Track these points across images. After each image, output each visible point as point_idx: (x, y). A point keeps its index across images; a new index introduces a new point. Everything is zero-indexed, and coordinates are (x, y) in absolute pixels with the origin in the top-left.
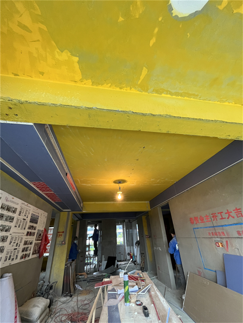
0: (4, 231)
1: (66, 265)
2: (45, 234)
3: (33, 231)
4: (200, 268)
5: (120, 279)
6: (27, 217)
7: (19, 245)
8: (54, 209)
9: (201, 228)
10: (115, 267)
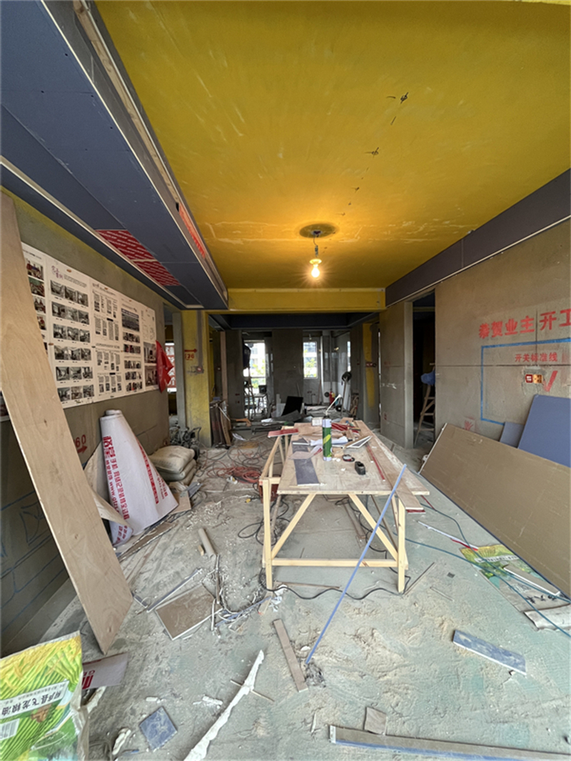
0: (77, 340)
1: (211, 405)
2: (160, 351)
3: (134, 344)
4: (471, 418)
5: (312, 428)
6: (115, 316)
7: (117, 367)
8: (166, 302)
9: (501, 345)
10: (301, 412)
